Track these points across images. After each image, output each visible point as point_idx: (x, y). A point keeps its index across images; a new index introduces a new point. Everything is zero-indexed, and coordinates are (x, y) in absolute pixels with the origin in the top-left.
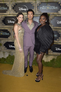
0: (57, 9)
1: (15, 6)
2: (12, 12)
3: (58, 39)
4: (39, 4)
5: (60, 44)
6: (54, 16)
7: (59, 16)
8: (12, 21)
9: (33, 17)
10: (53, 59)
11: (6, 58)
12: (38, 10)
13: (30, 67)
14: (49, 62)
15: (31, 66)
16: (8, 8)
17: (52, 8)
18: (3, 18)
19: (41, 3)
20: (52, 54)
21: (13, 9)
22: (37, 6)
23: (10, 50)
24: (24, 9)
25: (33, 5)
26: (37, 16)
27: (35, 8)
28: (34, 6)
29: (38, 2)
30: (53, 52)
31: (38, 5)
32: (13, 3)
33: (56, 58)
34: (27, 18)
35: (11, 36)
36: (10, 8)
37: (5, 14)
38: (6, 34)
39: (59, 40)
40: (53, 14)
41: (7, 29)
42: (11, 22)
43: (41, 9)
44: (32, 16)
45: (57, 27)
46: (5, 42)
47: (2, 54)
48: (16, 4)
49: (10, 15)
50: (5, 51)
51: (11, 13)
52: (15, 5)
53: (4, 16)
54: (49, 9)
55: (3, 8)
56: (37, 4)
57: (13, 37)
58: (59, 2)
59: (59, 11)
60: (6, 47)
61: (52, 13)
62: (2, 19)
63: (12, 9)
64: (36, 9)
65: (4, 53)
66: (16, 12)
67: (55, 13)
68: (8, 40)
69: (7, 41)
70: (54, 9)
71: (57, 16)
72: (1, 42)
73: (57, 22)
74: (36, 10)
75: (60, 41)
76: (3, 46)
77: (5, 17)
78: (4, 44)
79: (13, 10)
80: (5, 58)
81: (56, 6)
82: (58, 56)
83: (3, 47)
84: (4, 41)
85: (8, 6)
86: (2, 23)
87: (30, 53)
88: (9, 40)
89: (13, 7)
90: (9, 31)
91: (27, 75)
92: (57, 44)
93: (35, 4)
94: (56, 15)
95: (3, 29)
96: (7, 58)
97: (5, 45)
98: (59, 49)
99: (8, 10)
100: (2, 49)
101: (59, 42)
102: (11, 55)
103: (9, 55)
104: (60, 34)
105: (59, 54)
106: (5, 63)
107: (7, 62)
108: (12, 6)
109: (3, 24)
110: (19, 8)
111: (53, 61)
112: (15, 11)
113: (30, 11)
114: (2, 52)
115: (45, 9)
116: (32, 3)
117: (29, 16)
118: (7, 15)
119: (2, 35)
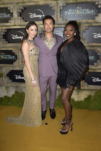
0: (94, 14)
1: (22, 12)
2: (19, 21)
3: (95, 64)
4: (63, 6)
5: (99, 71)
6: (87, 25)
7: (97, 25)
8: (18, 36)
10: (89, 97)
11: (11, 97)
12: (62, 16)
13: (50, 109)
14: (81, 101)
15: (52, 108)
16: (12, 14)
17: (85, 11)
18: (4, 31)
19: (67, 4)
20: (86, 88)
21: (21, 16)
22: (59, 10)
23: (17, 84)
24: (39, 16)
25: (53, 8)
26: (60, 26)
27: (56, 13)
28: (54, 10)
29: (61, 4)
30: (88, 84)
31: (62, 8)
32: (20, 7)
33: (93, 94)
34: (43, 30)
35: (17, 60)
36: (15, 15)
37: (7, 24)
38: (10, 57)
39: (98, 65)
40: (87, 23)
41: (10, 49)
42: (18, 38)
43: (66, 14)
45: (94, 44)
46: (8, 71)
47: (5, 90)
48: (25, 8)
49: (15, 25)
50: (9, 85)
51: (16, 22)
52: (22, 10)
53: (5, 28)
54: (79, 15)
55: (3, 15)
56: (59, 7)
57: (21, 62)
58: (95, 2)
59: (96, 17)
60: (10, 79)
61: (84, 21)
62: (2, 33)
63: (18, 16)
64: (59, 14)
65: (7, 88)
66: (26, 21)
67: (90, 21)
68: (13, 67)
69: (11, 69)
70: (89, 14)
71: (94, 24)
72: (1, 71)
73: (94, 35)
74: (59, 16)
75: (99, 67)
76: (5, 78)
77: (8, 29)
79: (20, 18)
80: (9, 97)
81: (90, 9)
82: (97, 91)
83: (6, 80)
84: (6, 69)
85: (11, 11)
86: (2, 40)
87: (49, 87)
88: (15, 67)
89: (20, 13)
90: (14, 53)
91: (46, 124)
92: (95, 71)
93: (56, 7)
94: (92, 23)
95: (4, 49)
96: (13, 96)
97: (8, 75)
98: (98, 80)
99: (11, 18)
100: (3, 82)
101: (97, 68)
102: (19, 91)
103: (16, 91)
104: (99, 54)
105: (98, 87)
106: (9, 105)
107: (12, 103)
108: (19, 11)
109: (5, 42)
110: (30, 15)
111: (88, 99)
112: (23, 19)
113: (48, 18)
114: (4, 87)
115: (73, 15)
116: (50, 6)
118: (10, 26)
119: (4, 59)
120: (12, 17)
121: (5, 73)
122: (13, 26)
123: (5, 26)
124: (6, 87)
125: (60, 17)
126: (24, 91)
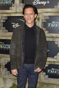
18: (4, 18)
24: (42, 3)
36: (17, 1)
37: (8, 11)
46: (7, 62)
47: (2, 82)
49: (16, 13)
50: (7, 77)
51: (18, 9)
53: (5, 15)
62: (2, 21)
76: (3, 69)
77: (8, 17)
78: (5, 65)
83: (4, 71)
86: (2, 28)
99: (13, 5)
100: (1, 74)
109: (5, 30)
110: (33, 1)
114: (2, 79)
118: (11, 13)
119: (3, 49)
120: (14, 3)
121: (3, 64)
122: (15, 13)
123: (5, 13)
124: (3, 78)
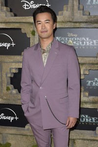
2: (3, 15)
9: (55, 30)
12: (81, 7)
21: (6, 5)
26: (77, 25)
27: (70, 1)
44: (49, 27)
63: (2, 5)
64: (76, 3)
66: (15, 15)
74: (76, 7)
79: (5, 8)
112: (11, 11)
117: (40, 27)
125: (79, 9)
126: (10, 141)
